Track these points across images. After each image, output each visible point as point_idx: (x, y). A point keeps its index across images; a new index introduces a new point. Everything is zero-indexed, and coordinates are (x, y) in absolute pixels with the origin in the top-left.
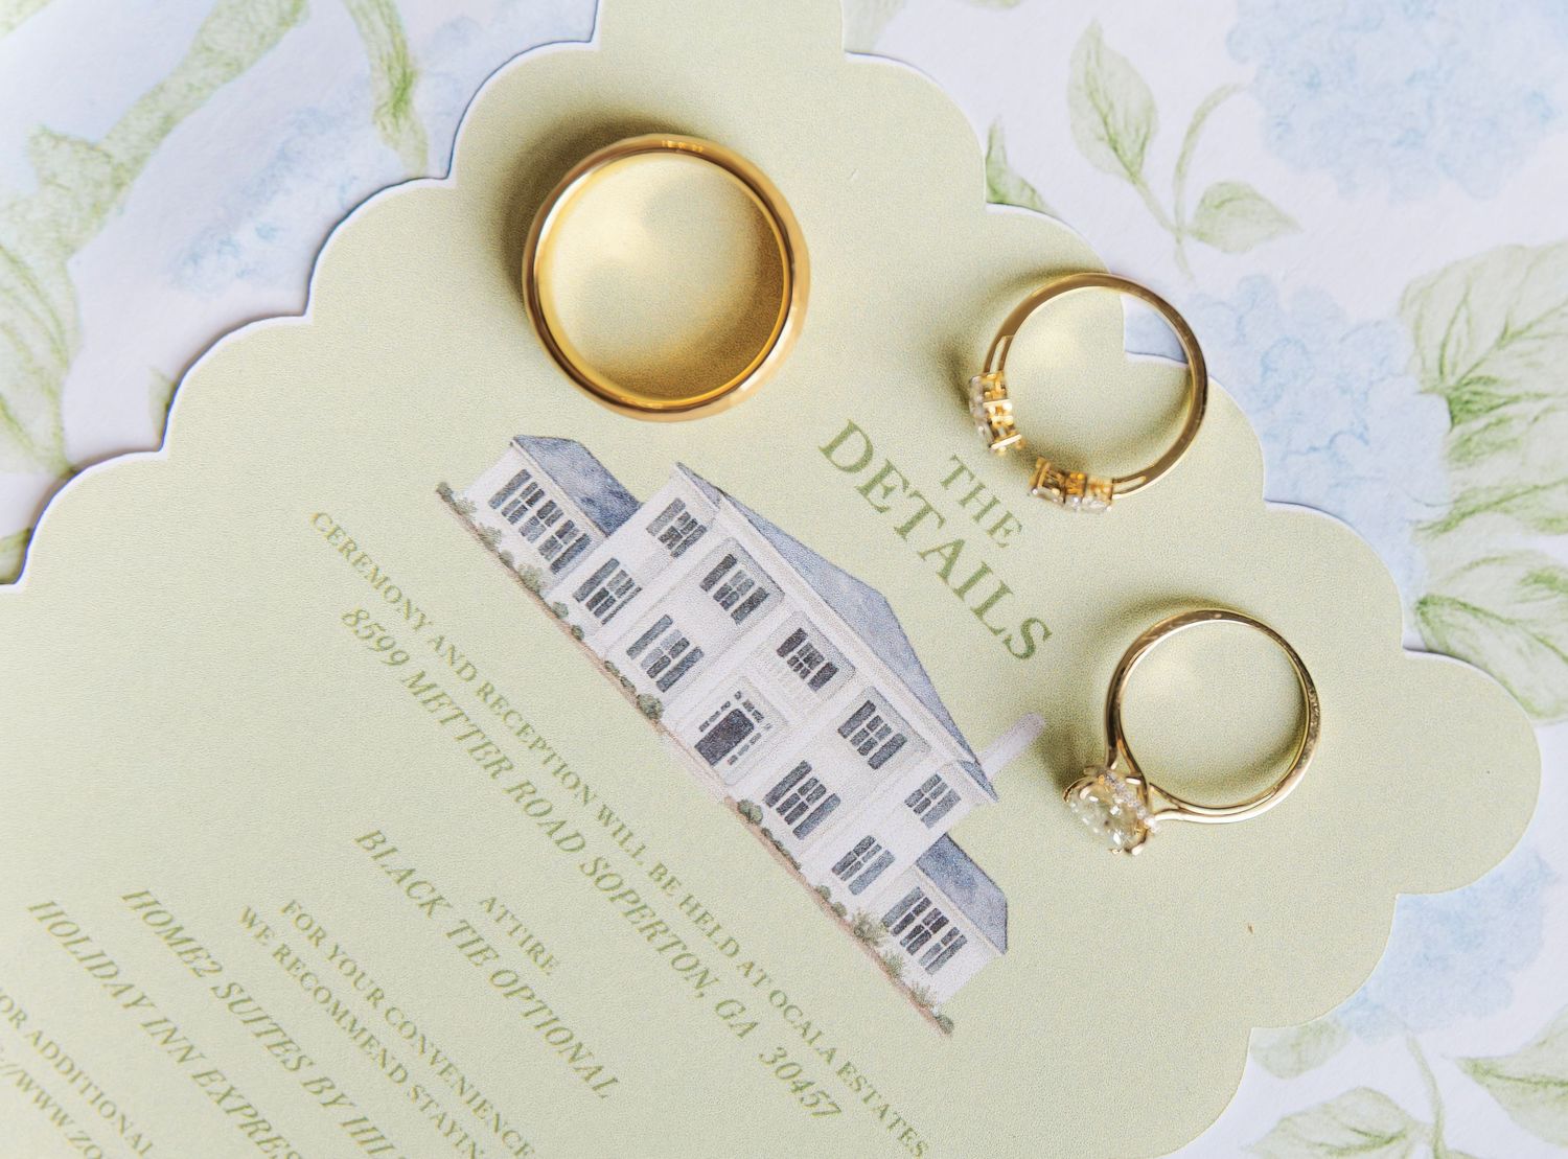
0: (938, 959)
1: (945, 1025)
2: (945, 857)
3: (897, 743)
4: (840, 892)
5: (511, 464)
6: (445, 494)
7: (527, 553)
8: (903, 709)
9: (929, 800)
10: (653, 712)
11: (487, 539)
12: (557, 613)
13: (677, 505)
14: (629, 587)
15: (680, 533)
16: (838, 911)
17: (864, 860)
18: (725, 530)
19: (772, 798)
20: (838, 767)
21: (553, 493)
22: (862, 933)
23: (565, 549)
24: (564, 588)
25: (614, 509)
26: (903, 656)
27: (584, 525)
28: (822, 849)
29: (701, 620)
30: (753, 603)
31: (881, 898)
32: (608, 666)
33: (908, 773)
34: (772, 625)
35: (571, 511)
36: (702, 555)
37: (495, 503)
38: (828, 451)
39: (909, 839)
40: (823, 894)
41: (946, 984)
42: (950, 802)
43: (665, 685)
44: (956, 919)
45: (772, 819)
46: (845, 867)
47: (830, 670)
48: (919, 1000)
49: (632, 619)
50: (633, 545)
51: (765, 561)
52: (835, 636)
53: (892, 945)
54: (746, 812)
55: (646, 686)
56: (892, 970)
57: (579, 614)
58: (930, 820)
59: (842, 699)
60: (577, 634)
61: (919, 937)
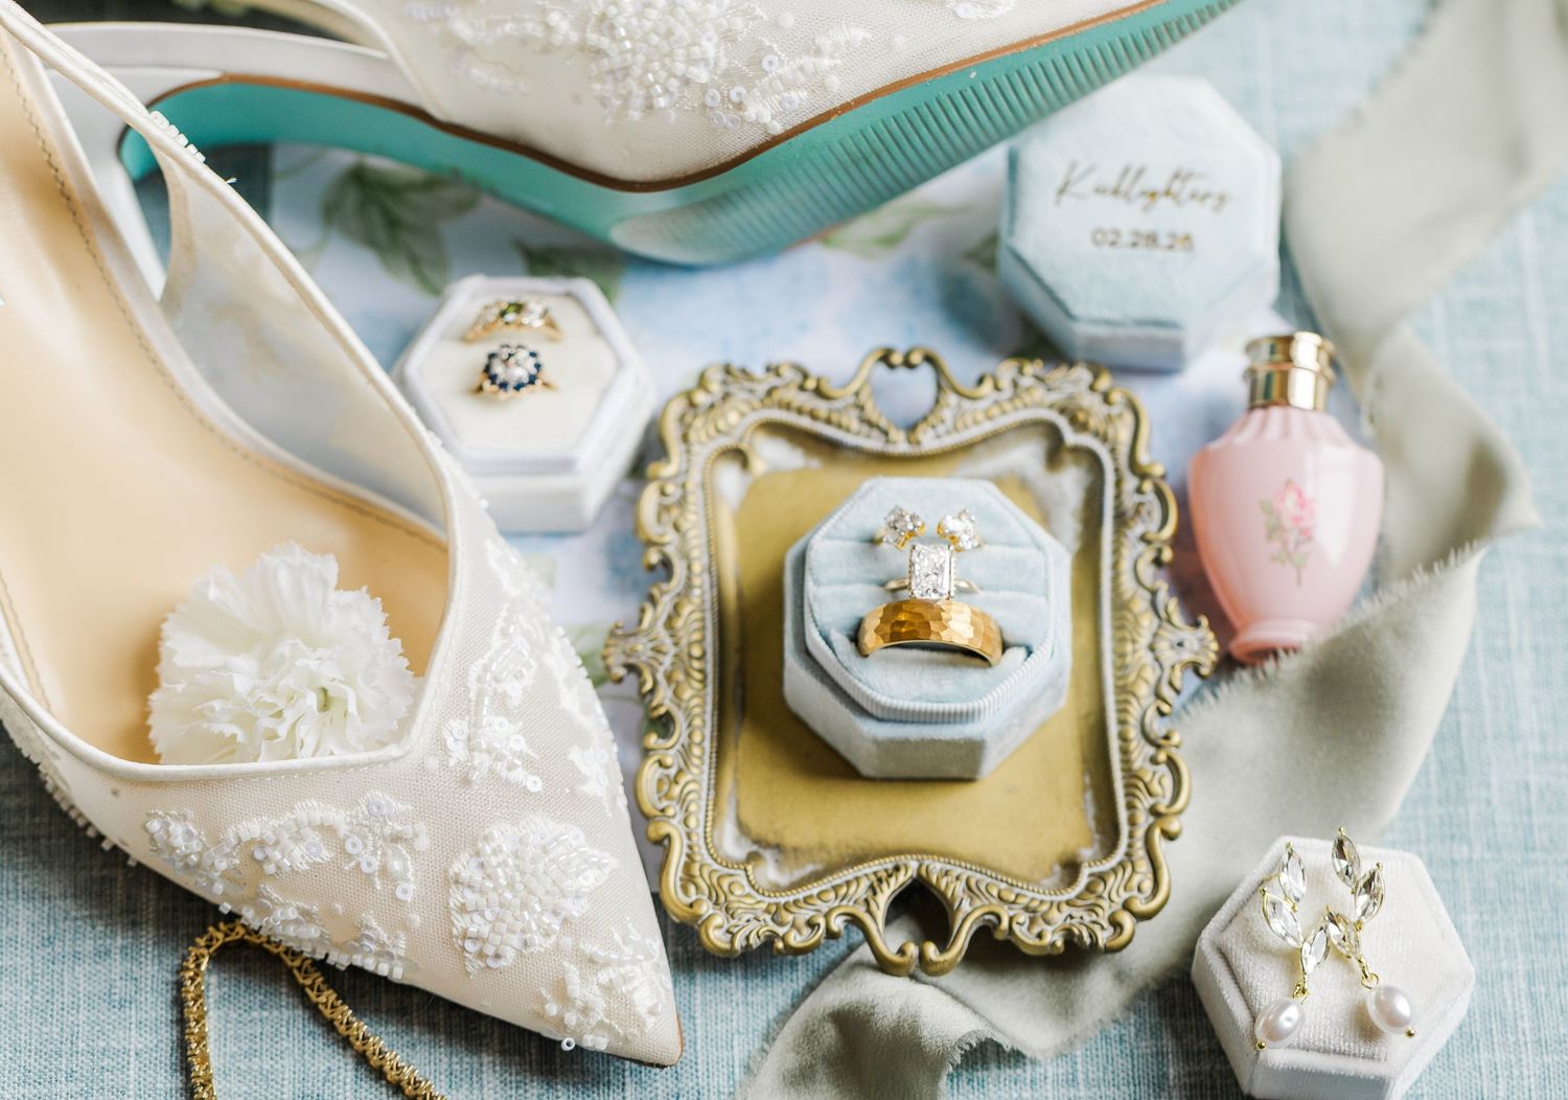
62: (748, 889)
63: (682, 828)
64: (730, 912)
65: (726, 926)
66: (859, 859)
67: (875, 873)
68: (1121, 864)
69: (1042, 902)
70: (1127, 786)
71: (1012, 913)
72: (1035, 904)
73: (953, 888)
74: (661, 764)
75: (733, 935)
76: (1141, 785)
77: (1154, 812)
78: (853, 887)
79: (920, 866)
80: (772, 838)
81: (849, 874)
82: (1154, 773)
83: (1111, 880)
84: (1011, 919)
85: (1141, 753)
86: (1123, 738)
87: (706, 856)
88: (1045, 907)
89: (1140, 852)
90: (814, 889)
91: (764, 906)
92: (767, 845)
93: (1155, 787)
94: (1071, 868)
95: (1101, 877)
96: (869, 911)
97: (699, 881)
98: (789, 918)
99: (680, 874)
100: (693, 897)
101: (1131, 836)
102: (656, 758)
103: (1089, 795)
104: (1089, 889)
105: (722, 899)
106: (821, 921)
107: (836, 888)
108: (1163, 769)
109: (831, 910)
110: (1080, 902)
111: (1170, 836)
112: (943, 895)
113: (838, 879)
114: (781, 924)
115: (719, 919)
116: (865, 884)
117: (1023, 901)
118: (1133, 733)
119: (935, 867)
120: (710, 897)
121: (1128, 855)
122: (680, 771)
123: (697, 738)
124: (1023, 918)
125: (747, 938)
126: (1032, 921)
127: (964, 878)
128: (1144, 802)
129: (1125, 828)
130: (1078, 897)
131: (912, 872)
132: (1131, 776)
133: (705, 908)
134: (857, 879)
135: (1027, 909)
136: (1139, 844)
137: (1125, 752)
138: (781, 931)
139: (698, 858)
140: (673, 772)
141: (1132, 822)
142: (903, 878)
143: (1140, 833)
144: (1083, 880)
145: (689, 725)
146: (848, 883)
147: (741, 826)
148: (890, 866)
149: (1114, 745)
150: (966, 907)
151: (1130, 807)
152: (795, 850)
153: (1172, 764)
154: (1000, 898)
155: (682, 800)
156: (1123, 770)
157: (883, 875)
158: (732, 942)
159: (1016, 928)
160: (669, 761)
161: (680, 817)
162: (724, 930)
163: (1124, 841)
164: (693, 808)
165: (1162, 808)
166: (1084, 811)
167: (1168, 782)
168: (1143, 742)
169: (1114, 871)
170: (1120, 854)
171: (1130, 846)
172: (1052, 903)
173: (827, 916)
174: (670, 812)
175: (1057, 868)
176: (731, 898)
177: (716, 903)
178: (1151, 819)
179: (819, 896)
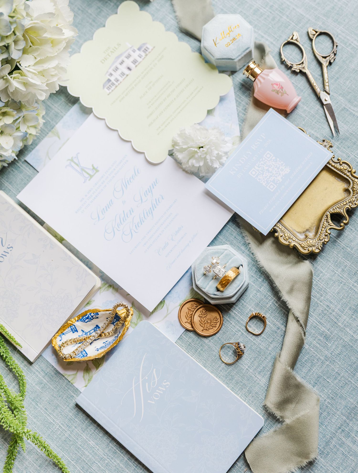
0: (148, 48)
1: (154, 47)
2: (139, 49)
3: (129, 54)
4: (143, 58)
5: (105, 89)
6: (108, 95)
7: (113, 87)
8: (126, 54)
9: (134, 51)
10: (127, 75)
11: (112, 91)
12: (119, 84)
13: (109, 75)
14: (116, 79)
15: (111, 74)
16: (145, 58)
17: (140, 56)
18: (111, 71)
19: (134, 64)
20: (131, 59)
21: (108, 86)
22: (146, 55)
23: (113, 84)
24: (116, 84)
25: (109, 80)
26: (121, 55)
27: (111, 83)
28: (139, 59)
29: (119, 72)
30: (117, 68)
31: (143, 54)
32: (124, 79)
33: (132, 53)
34: (119, 66)
35: (110, 84)
36: (113, 73)
37: (109, 90)
38: (103, 63)
39: (138, 52)
40: (143, 59)
41: (150, 47)
42: (134, 49)
43: (125, 74)
44: (145, 47)
45: (137, 64)
46: (140, 57)
47: (123, 61)
48: (152, 50)
49: (119, 78)
50: (112, 79)
51: (113, 67)
52: (120, 60)
53: (147, 53)
54: (136, 66)
55: (125, 76)
56: (149, 52)
57: (119, 82)
58: (135, 51)
59: (125, 60)
60: (121, 82)
61: (146, 50)
62: (312, 240)
63: (294, 242)
64: (314, 246)
65: (316, 248)
66: (320, 220)
67: (325, 220)
68: (353, 183)
69: (350, 199)
70: (341, 172)
71: (348, 205)
72: (349, 200)
73: (338, 210)
74: (281, 236)
75: (318, 248)
76: (343, 170)
77: (349, 171)
78: (325, 224)
79: (329, 212)
80: (305, 230)
81: (322, 224)
82: (343, 166)
83: (355, 186)
84: (349, 206)
85: (338, 166)
86: (332, 166)
87: (301, 242)
88: (351, 200)
89: (354, 179)
90: (320, 231)
91: (317, 240)
92: (306, 231)
93: (345, 168)
94: (347, 191)
95: (353, 188)
96: (331, 226)
97: (305, 246)
98: (322, 238)
99: (302, 248)
100: (307, 249)
101: (350, 178)
102: (280, 236)
103: (336, 178)
104: (353, 191)
105: (311, 245)
106: (327, 234)
107: (322, 227)
108: (343, 165)
109: (326, 231)
110: (355, 194)
111: (355, 173)
112: (337, 213)
113: (321, 226)
114: (322, 240)
115: (314, 248)
116: (325, 222)
117: (347, 202)
118: (333, 164)
119: (332, 211)
120: (309, 247)
121: (352, 181)
122: (284, 235)
123: (281, 227)
124: (351, 204)
125: (321, 247)
126: (352, 203)
127: (336, 207)
128: (346, 172)
129: (348, 178)
130: (353, 193)
131: (329, 214)
132: (340, 170)
133: (310, 249)
134: (323, 223)
135: (349, 202)
136: (352, 178)
137: (335, 168)
138: (323, 241)
139: (301, 243)
140: (283, 235)
141: (348, 176)
142: (329, 216)
143: (350, 176)
144: (351, 191)
145: (278, 227)
146: (323, 225)
147: (300, 233)
148: (325, 216)
149: (333, 168)
150: (342, 211)
151: (345, 174)
152: (310, 228)
153: (343, 163)
154: (344, 205)
155: (290, 238)
156: (338, 170)
157: (326, 219)
158: (319, 249)
159: (352, 207)
160: (281, 235)
161: (292, 241)
162: (316, 249)
163: (350, 179)
164: (292, 237)
165: (350, 170)
166: (339, 181)
167: (346, 166)
168: (336, 164)
169: (353, 185)
170: (351, 182)
171: (351, 179)
172: (351, 198)
173: (326, 232)
174: (290, 241)
175: (345, 192)
176: (312, 244)
177: (311, 247)
178: (350, 173)
179: (321, 230)
